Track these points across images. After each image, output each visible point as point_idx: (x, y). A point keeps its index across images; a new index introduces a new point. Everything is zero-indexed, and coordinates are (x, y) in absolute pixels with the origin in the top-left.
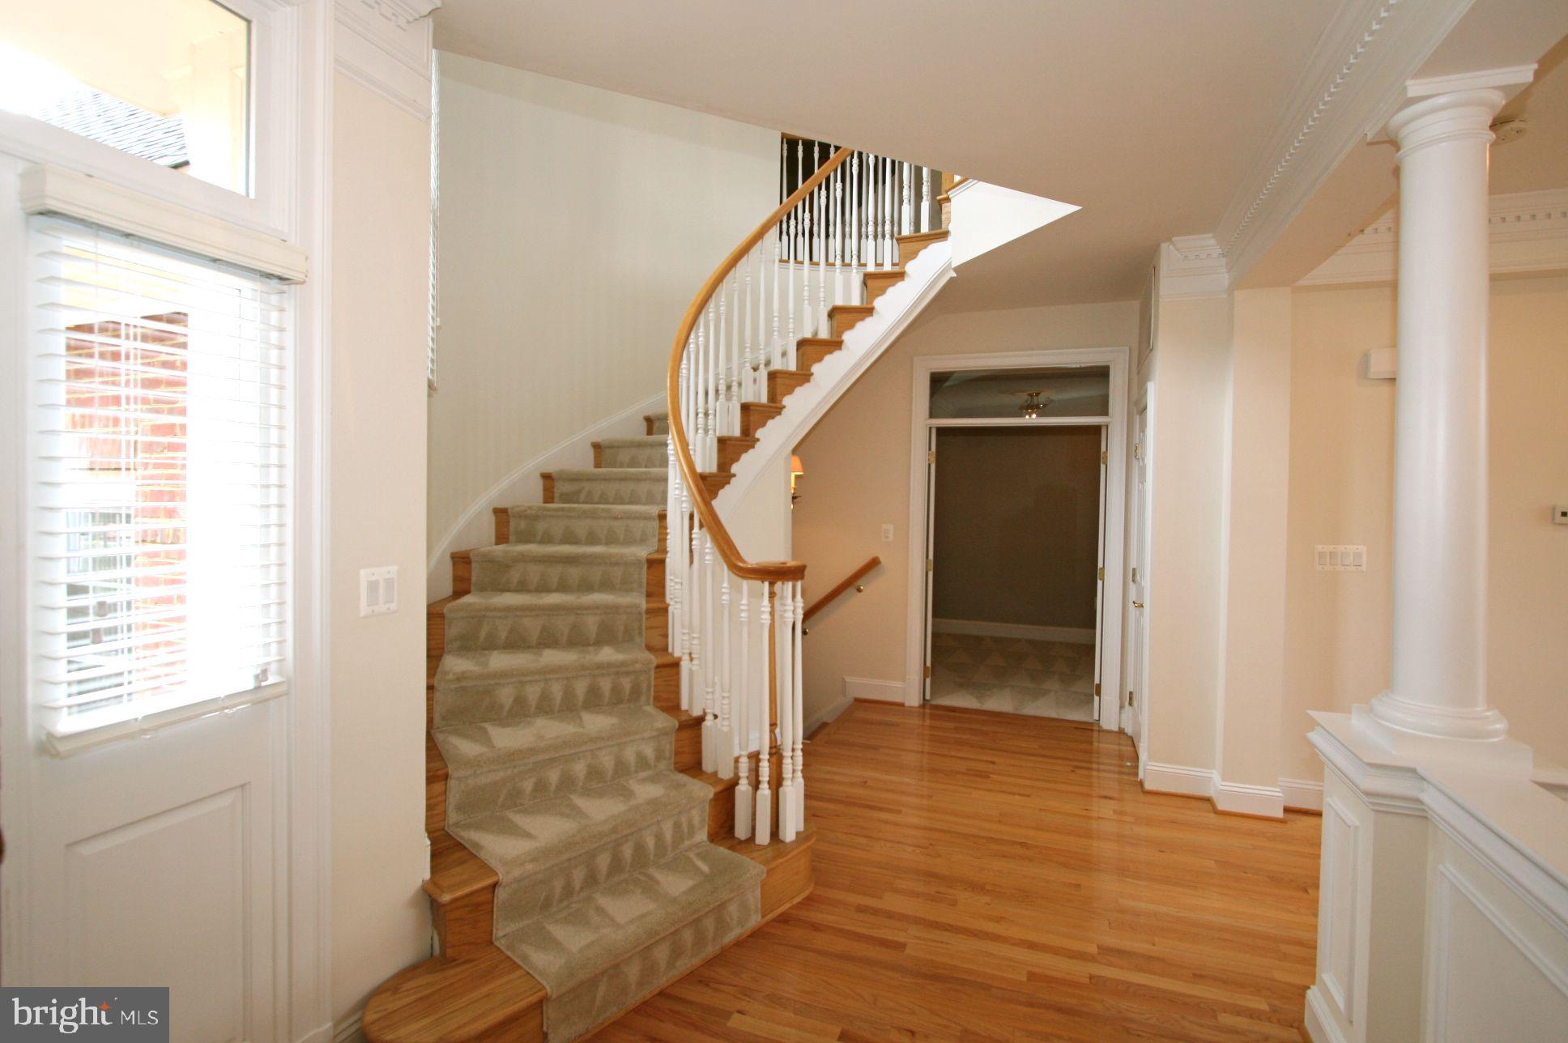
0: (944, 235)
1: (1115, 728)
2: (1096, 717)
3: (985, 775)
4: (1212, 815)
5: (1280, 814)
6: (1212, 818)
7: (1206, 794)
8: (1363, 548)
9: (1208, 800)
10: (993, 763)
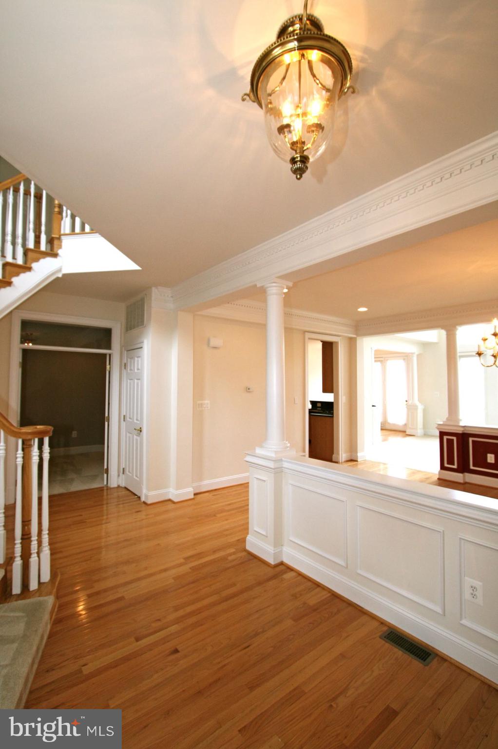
0: (55, 255)
1: (116, 486)
2: (105, 483)
3: (82, 522)
4: (174, 505)
5: (192, 496)
6: (173, 506)
7: (167, 498)
8: (209, 402)
9: (170, 500)
10: (81, 515)
